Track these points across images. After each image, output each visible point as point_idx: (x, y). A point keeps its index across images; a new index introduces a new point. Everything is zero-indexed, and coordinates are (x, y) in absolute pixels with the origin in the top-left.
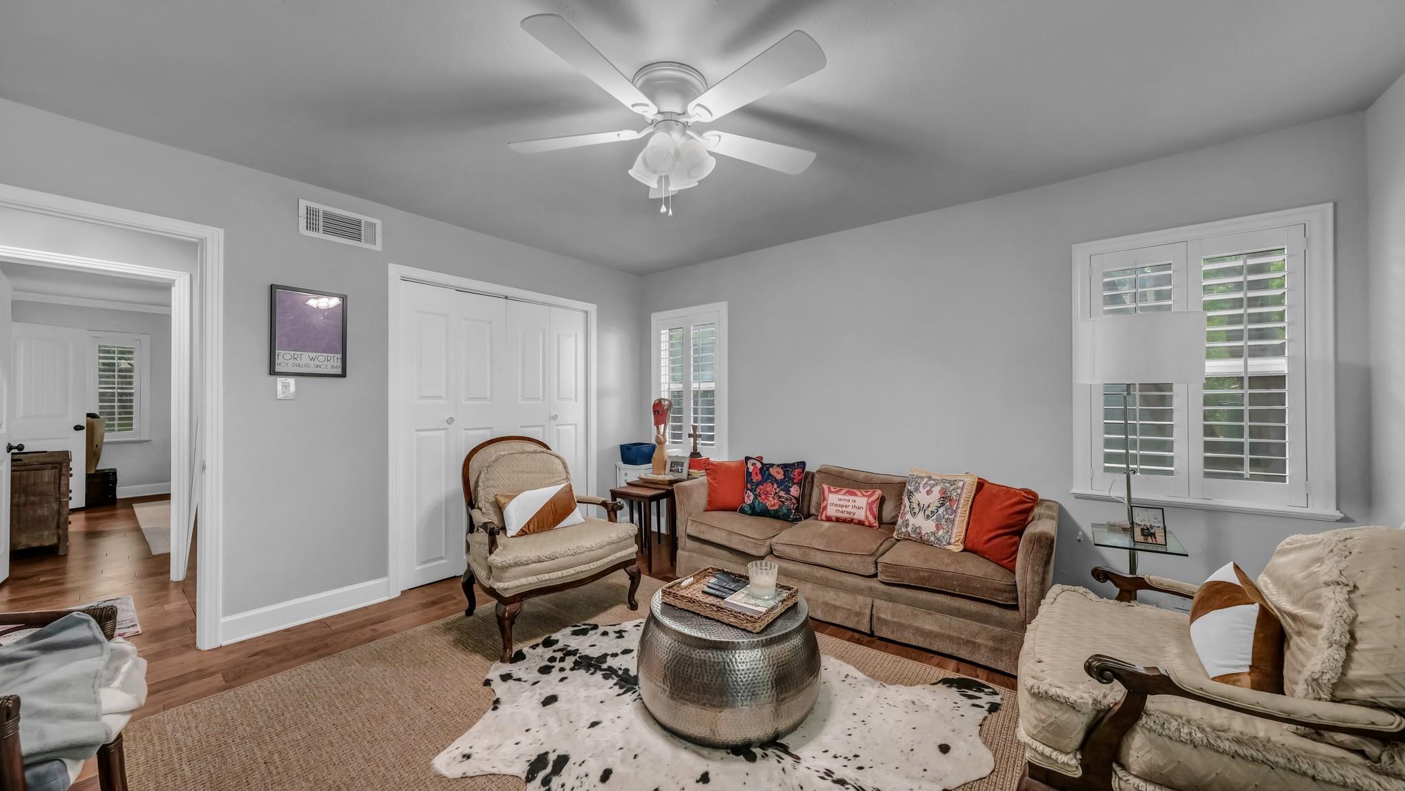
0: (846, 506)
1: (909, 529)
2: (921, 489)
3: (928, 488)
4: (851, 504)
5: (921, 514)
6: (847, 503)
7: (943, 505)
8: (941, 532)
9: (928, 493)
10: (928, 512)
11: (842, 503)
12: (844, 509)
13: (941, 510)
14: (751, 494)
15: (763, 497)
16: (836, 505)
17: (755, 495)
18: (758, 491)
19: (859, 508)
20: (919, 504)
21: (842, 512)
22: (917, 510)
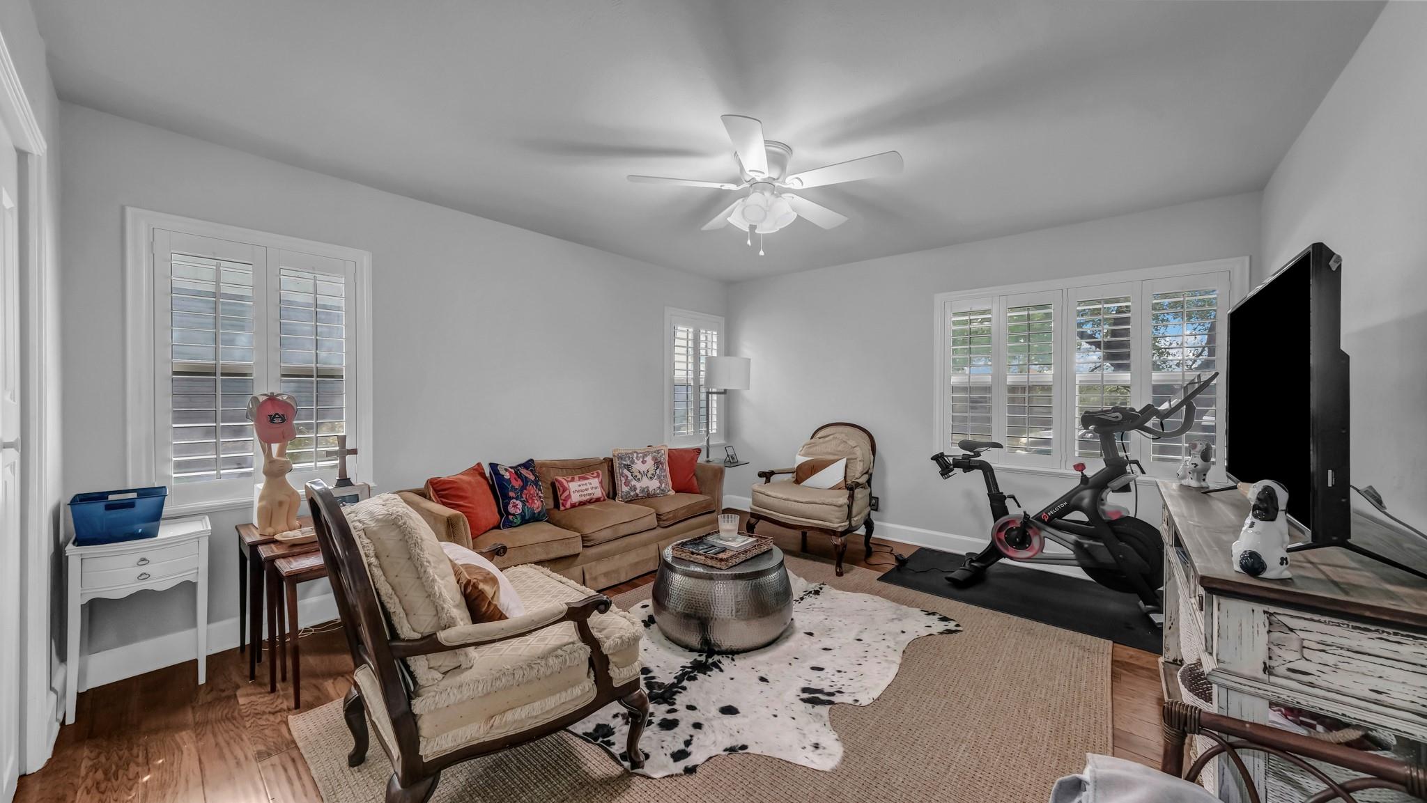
0: (587, 490)
1: (638, 491)
2: (636, 461)
3: (641, 460)
4: (589, 486)
5: (645, 478)
6: (587, 487)
7: (657, 468)
8: (663, 485)
9: (644, 462)
10: (649, 475)
11: (582, 488)
12: (585, 492)
13: (658, 471)
14: (518, 502)
15: (530, 502)
16: (578, 491)
17: (523, 502)
18: (524, 496)
19: (596, 488)
20: (640, 472)
21: (585, 495)
22: (639, 476)
